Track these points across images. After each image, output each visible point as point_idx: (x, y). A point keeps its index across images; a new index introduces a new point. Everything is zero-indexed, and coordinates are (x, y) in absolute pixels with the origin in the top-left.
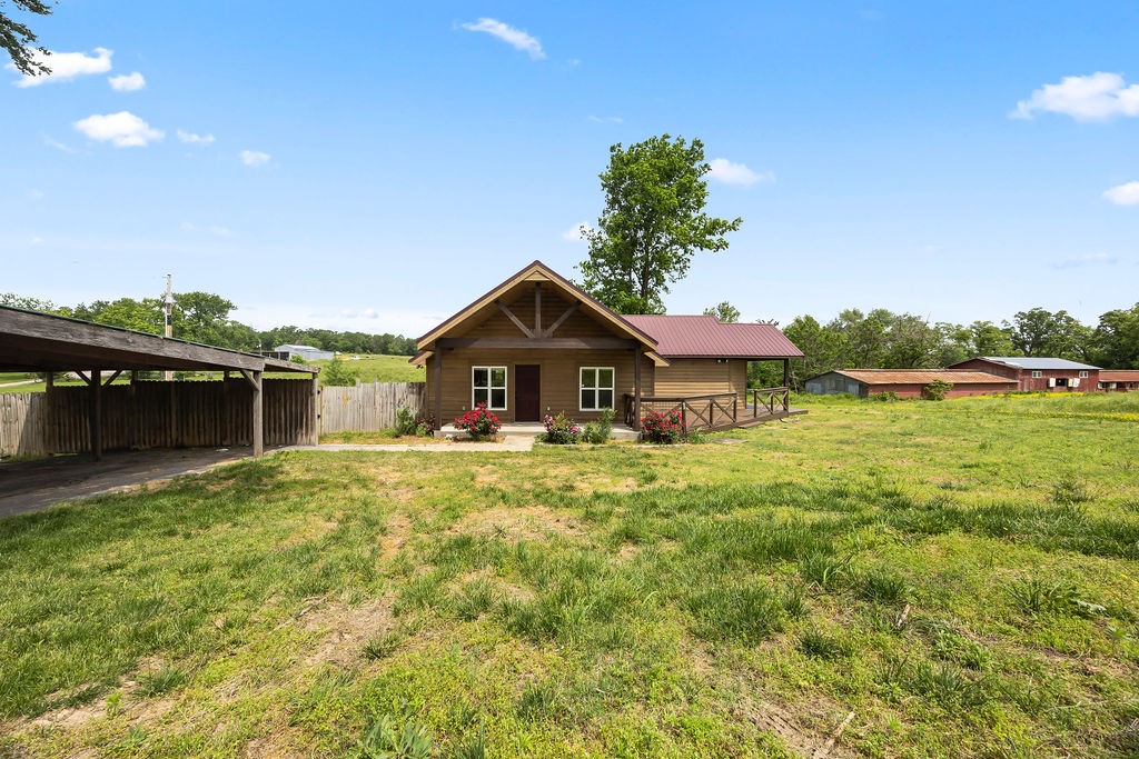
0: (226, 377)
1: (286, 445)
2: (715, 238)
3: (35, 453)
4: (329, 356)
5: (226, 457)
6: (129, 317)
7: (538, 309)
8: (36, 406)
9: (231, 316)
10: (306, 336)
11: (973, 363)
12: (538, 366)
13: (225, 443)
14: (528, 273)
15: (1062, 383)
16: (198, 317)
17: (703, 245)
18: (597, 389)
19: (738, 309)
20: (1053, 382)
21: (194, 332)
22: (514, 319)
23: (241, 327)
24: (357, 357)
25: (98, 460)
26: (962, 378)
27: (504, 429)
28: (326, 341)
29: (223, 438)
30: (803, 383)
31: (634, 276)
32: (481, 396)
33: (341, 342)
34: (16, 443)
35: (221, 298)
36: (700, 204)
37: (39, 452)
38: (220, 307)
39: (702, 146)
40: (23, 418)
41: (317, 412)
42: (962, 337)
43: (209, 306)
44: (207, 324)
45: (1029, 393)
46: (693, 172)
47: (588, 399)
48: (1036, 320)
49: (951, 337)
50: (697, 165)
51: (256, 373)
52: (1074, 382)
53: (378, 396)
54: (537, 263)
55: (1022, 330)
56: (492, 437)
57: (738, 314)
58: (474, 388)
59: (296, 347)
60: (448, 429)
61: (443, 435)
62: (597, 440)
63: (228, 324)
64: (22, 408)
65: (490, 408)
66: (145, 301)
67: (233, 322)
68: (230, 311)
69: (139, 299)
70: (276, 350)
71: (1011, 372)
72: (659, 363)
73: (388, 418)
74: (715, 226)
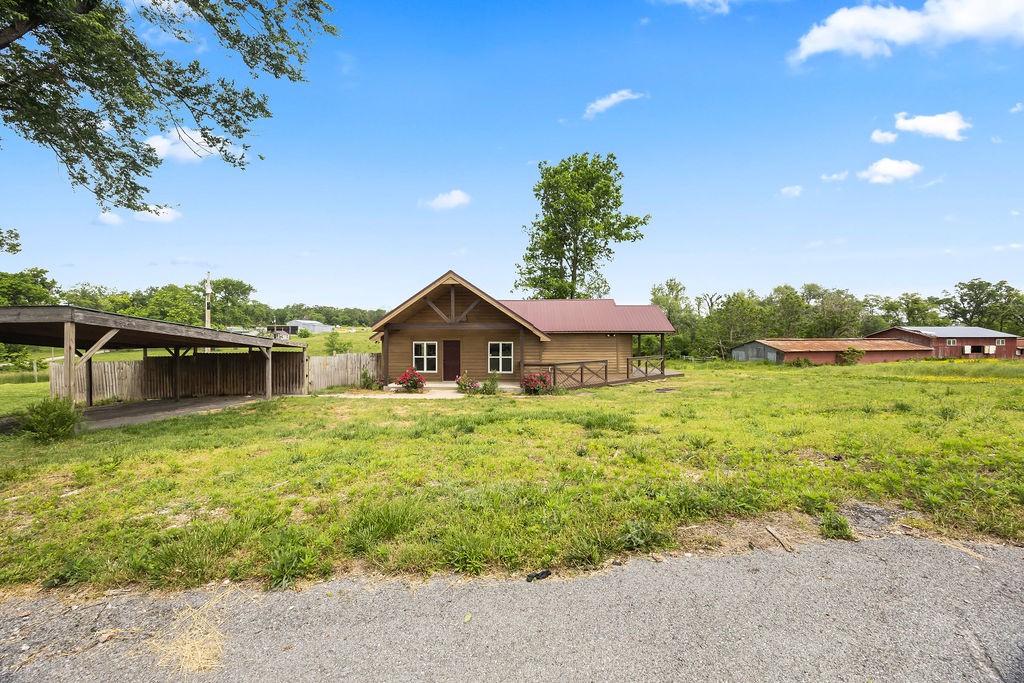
0: (250, 351)
1: (286, 393)
2: (632, 231)
3: (136, 399)
4: (329, 329)
5: (249, 399)
6: (175, 299)
7: (453, 303)
8: (137, 369)
9: (252, 296)
10: (313, 312)
11: (894, 332)
12: (459, 342)
13: (250, 392)
14: (445, 279)
15: (977, 350)
16: (226, 299)
17: (619, 238)
18: (501, 357)
19: (684, 284)
20: (968, 349)
21: (223, 311)
22: (437, 310)
23: (260, 305)
24: (354, 330)
25: (177, 401)
26: (878, 346)
27: (427, 385)
28: (329, 317)
29: (248, 389)
30: (730, 351)
31: (565, 263)
32: (419, 363)
33: (341, 317)
34: (125, 392)
35: (244, 282)
36: (617, 204)
37: (139, 398)
38: (242, 289)
39: (615, 158)
40: (129, 376)
41: (306, 373)
42: (891, 307)
43: (234, 289)
44: (234, 304)
45: (943, 359)
46: (610, 179)
47: (495, 365)
48: (976, 289)
49: (880, 308)
50: (612, 174)
51: (268, 348)
52: (991, 349)
53: (349, 363)
54: (450, 272)
55: (963, 300)
56: (419, 390)
57: (684, 288)
58: (414, 357)
59: (302, 321)
60: (393, 385)
61: (390, 388)
62: (489, 392)
63: (250, 303)
64: (129, 371)
65: (425, 371)
66: (186, 287)
67: (254, 301)
68: (251, 293)
69: (181, 285)
70: (288, 324)
71: (926, 340)
72: (544, 338)
73: (355, 377)
74: (629, 222)
